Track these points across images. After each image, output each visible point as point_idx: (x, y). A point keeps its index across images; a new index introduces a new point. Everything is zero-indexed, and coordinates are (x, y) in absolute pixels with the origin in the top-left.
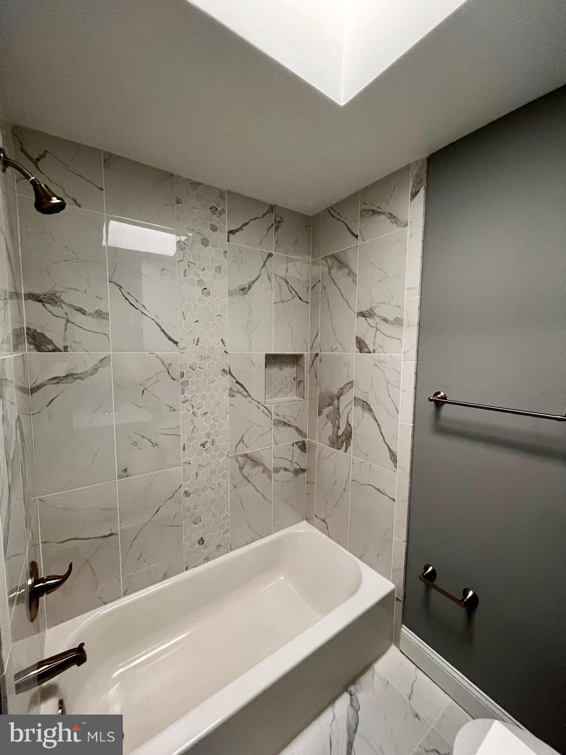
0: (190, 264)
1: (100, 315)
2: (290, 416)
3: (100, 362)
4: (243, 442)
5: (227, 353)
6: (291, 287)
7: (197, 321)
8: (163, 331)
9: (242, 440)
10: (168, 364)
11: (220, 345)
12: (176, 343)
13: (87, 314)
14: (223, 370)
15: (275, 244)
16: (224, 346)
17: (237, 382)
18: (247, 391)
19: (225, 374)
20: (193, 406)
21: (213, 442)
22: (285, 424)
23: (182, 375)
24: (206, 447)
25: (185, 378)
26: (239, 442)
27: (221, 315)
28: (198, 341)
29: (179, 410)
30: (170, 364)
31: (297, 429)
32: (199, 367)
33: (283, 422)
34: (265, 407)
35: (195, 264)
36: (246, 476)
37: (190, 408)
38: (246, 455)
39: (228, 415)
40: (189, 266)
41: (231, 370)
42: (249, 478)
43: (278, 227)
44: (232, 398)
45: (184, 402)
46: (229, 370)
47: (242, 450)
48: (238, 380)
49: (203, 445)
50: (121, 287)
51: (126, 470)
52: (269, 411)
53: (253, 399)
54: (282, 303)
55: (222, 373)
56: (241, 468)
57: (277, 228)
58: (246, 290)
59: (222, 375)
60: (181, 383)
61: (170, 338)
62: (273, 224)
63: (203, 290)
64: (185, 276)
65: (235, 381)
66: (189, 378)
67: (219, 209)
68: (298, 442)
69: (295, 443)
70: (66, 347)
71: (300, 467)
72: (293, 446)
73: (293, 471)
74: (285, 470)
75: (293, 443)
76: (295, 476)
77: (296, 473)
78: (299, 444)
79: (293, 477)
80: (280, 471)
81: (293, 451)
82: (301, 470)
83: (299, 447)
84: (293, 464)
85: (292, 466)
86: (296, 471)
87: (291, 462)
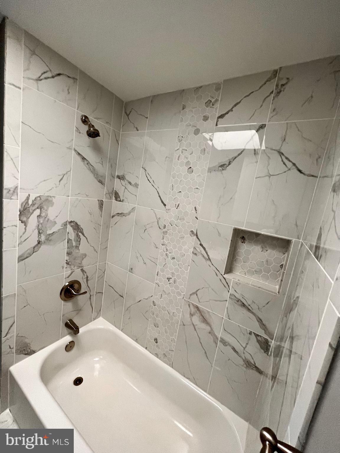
0: (183, 151)
1: (136, 185)
2: (253, 301)
3: (132, 209)
4: (197, 295)
5: (197, 219)
6: (287, 158)
7: (180, 192)
8: (160, 197)
9: (195, 293)
10: (158, 218)
11: (193, 211)
12: (165, 205)
13: (132, 184)
14: (192, 231)
15: (271, 113)
16: (196, 213)
17: (201, 245)
18: (208, 255)
19: (192, 235)
20: (167, 250)
21: (175, 282)
22: (243, 305)
23: (165, 227)
24: (170, 282)
25: (166, 229)
26: (193, 293)
27: (198, 188)
28: (178, 206)
29: (159, 249)
30: (159, 218)
31: (260, 321)
32: (176, 225)
33: (241, 302)
34: (223, 277)
35: (186, 150)
36: (194, 324)
37: (165, 250)
38: (197, 308)
39: (189, 267)
40: (182, 152)
41: (198, 233)
42: (196, 327)
43: (281, 91)
44: (195, 256)
45: (163, 245)
46: (197, 233)
47: (194, 300)
48: (202, 243)
49: (169, 279)
50: (146, 170)
51: (132, 269)
52: (227, 283)
53: (212, 264)
54: (267, 177)
55: (191, 233)
56: (192, 315)
57: (279, 93)
58: (226, 166)
59: (191, 235)
60: (163, 232)
61: (163, 202)
62: (273, 91)
63: (188, 169)
64: (178, 160)
65: (199, 243)
66: (168, 230)
67: (213, 100)
68: (258, 335)
69: (254, 333)
70: (123, 200)
71: (255, 364)
72: (249, 334)
73: (244, 358)
74: (234, 351)
75: (251, 331)
76: (245, 366)
77: (247, 365)
78: (259, 338)
79: (242, 364)
80: (228, 347)
81: (249, 339)
82: (256, 367)
83: (258, 341)
84: (245, 352)
85: (244, 353)
86: (247, 362)
87: (244, 348)
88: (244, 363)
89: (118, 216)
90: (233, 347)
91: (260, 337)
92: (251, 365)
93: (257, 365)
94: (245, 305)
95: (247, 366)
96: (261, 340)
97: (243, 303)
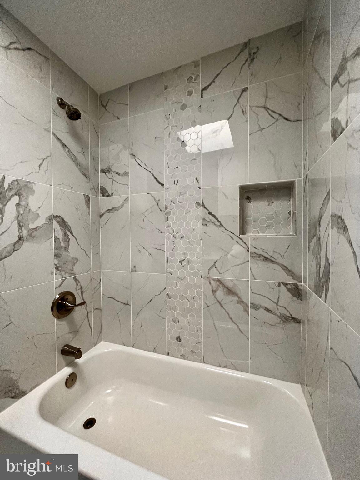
0: (173, 127)
1: (126, 174)
2: (274, 252)
3: (125, 200)
4: (216, 267)
5: (201, 189)
6: (273, 111)
7: (177, 167)
8: (155, 178)
9: (214, 266)
10: (158, 200)
11: (194, 182)
12: (163, 185)
13: (120, 174)
14: (198, 203)
15: (250, 77)
16: (198, 183)
17: (210, 213)
18: (219, 222)
19: (199, 207)
20: (173, 231)
21: (189, 262)
22: (266, 259)
23: (167, 208)
24: (183, 265)
25: (168, 210)
26: (212, 267)
27: (196, 158)
28: (178, 182)
29: (164, 233)
30: (159, 200)
31: (285, 268)
32: (178, 202)
33: (263, 256)
34: (239, 238)
35: (176, 126)
36: (220, 300)
37: (171, 232)
38: (219, 281)
39: (202, 241)
40: (172, 129)
41: (205, 203)
42: (222, 303)
43: (254, 58)
44: (205, 227)
45: (168, 227)
46: (203, 203)
47: (214, 274)
48: (211, 211)
49: (181, 262)
50: (135, 156)
51: (135, 267)
52: (245, 243)
53: (226, 229)
54: (260, 132)
55: (197, 205)
56: (214, 292)
57: (253, 60)
58: (218, 131)
59: (197, 207)
60: (166, 214)
61: (159, 181)
62: (247, 60)
63: (181, 143)
64: (169, 137)
65: (207, 212)
66: (171, 210)
67: (194, 77)
68: (287, 284)
69: (282, 283)
70: (112, 194)
71: (291, 315)
72: (278, 286)
73: (279, 315)
74: (267, 311)
75: (280, 283)
76: (282, 322)
77: (284, 320)
78: (289, 287)
79: (279, 322)
80: (261, 309)
81: (279, 291)
82: (293, 318)
83: (288, 290)
84: (279, 307)
85: (278, 309)
86: (283, 317)
87: (277, 304)
88: (280, 319)
89: (109, 212)
90: (266, 307)
91: (289, 285)
92: (288, 318)
93: (293, 316)
94: (267, 258)
95: (284, 322)
96: (291, 288)
97: (265, 257)
